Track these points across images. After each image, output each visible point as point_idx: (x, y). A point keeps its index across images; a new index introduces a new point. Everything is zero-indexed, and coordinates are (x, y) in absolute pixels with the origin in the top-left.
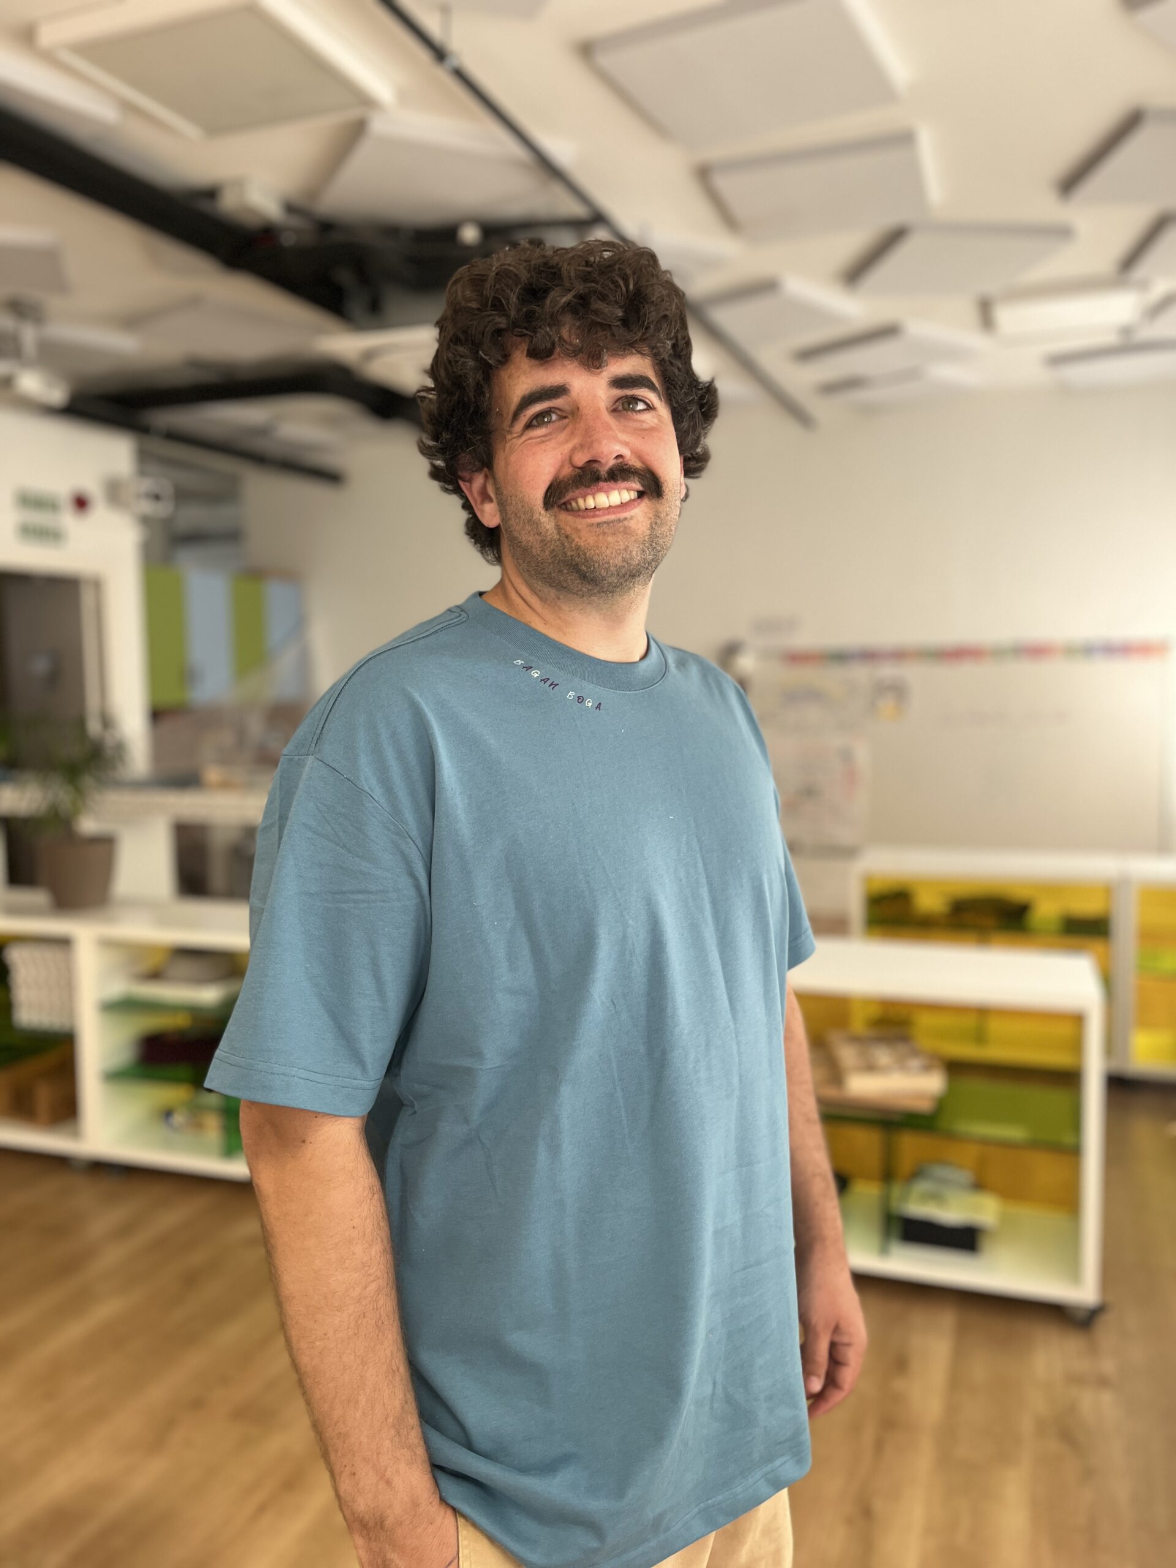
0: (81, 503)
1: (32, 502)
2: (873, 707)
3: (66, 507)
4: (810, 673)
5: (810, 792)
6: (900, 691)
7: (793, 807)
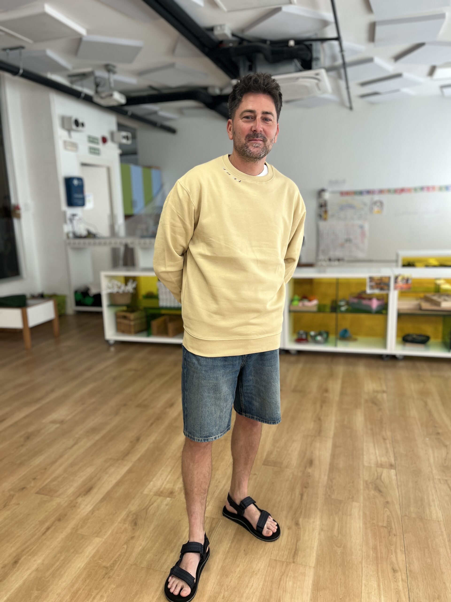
0: (104, 140)
1: (92, 140)
2: (371, 210)
3: (100, 141)
4: (349, 199)
5: (348, 240)
6: (381, 203)
7: (342, 246)
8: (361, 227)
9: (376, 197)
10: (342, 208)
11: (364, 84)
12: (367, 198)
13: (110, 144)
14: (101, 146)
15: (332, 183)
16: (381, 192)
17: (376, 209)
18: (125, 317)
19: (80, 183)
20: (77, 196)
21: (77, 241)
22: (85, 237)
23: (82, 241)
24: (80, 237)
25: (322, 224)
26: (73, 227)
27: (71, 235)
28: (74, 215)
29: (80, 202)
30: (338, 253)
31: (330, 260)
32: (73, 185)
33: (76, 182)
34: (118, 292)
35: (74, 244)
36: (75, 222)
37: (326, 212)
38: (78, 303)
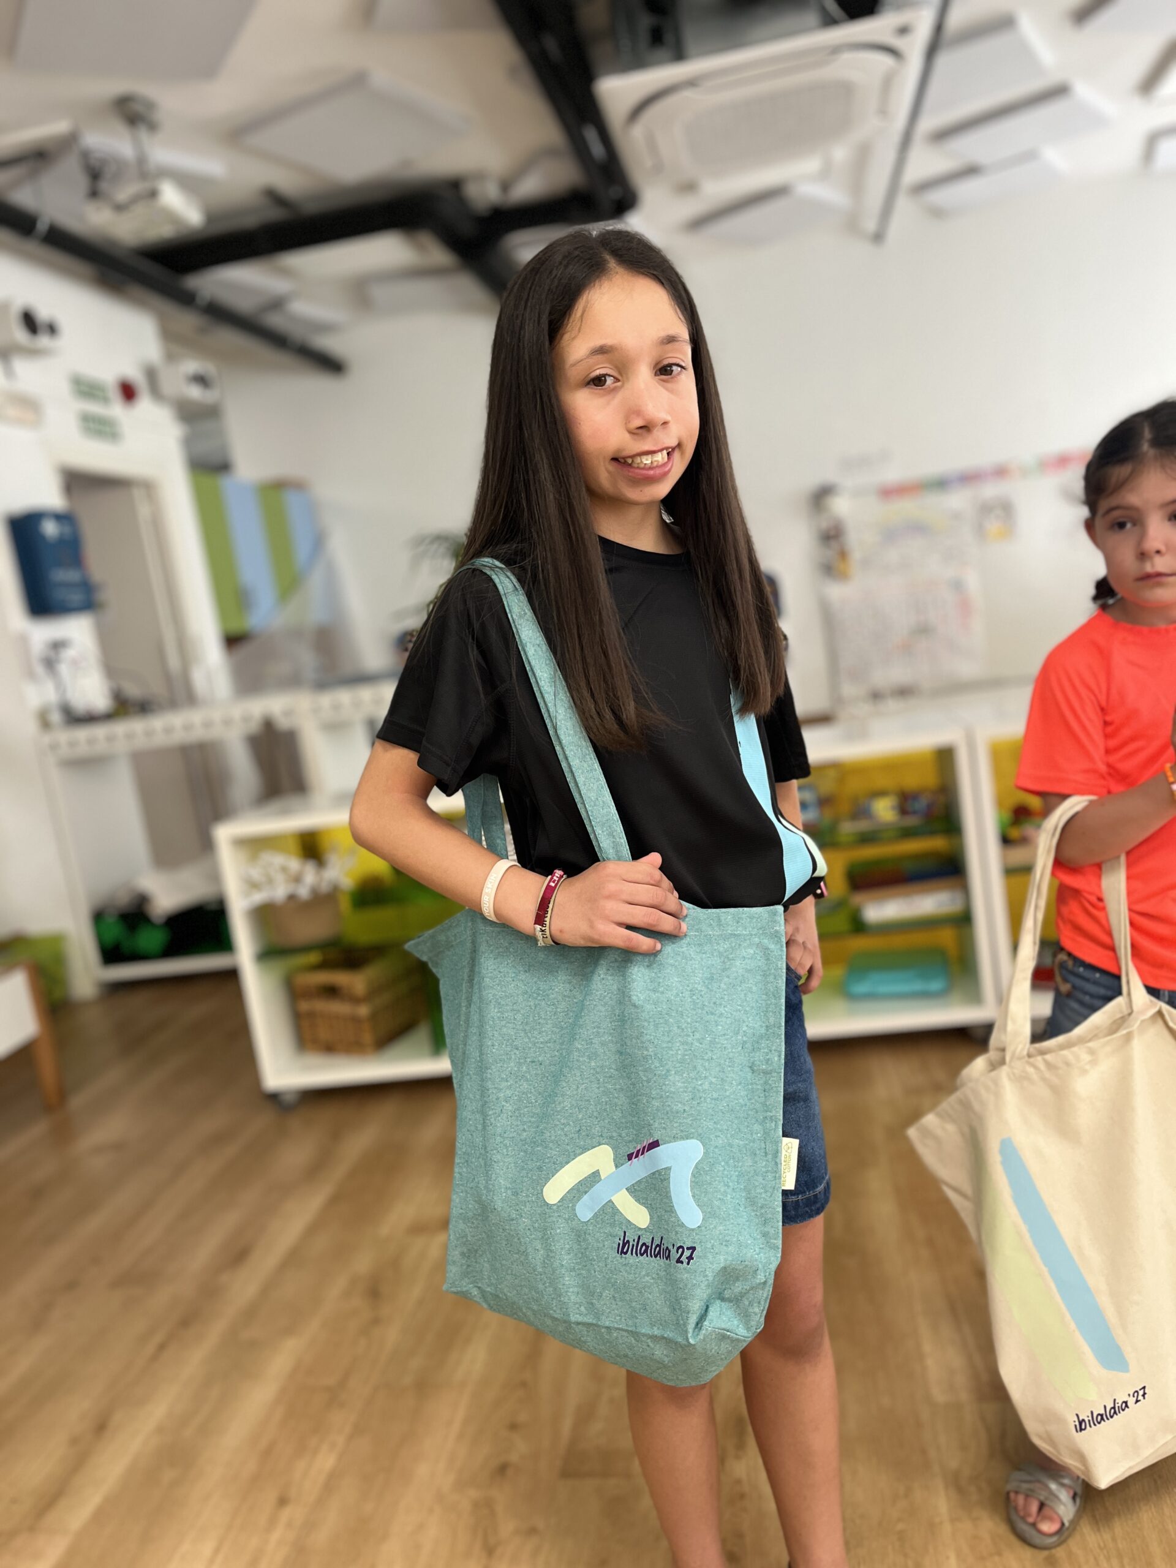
0: (128, 392)
1: (86, 389)
2: (980, 530)
3: (115, 395)
4: (907, 508)
5: (923, 630)
6: (1005, 510)
7: (907, 650)
8: (958, 586)
9: (990, 491)
10: (891, 535)
11: (942, 135)
12: (960, 499)
13: (145, 405)
14: (117, 409)
15: (852, 463)
16: (1000, 472)
17: (993, 526)
18: (331, 992)
19: (67, 530)
20: (62, 575)
21: (82, 734)
22: (108, 717)
23: (100, 731)
24: (89, 719)
25: (836, 592)
26: (59, 686)
27: (56, 717)
28: (58, 646)
29: (76, 597)
30: (897, 673)
31: (876, 696)
32: (42, 537)
33: (50, 529)
34: (292, 898)
35: (72, 744)
36: (64, 669)
37: (843, 555)
38: (111, 955)
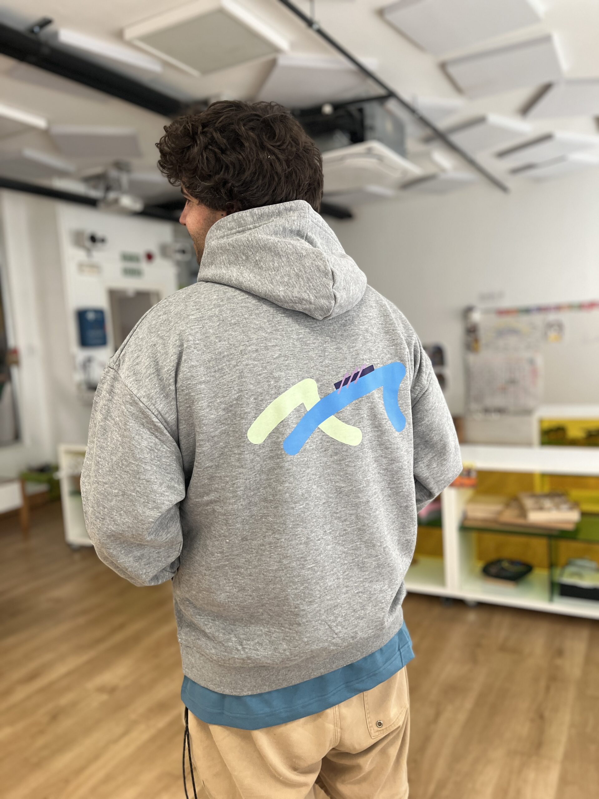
0: (150, 257)
1: (129, 258)
2: (545, 336)
3: (143, 259)
4: (510, 320)
5: (512, 382)
6: (559, 327)
7: (504, 390)
8: (532, 362)
9: (552, 317)
10: (500, 333)
11: (502, 154)
12: (538, 319)
13: (159, 261)
14: (144, 265)
15: (485, 297)
16: (558, 308)
17: (552, 334)
19: (99, 316)
25: (472, 358)
26: (87, 374)
27: (83, 386)
28: (89, 359)
29: (98, 341)
30: (498, 401)
31: (487, 411)
32: (88, 319)
33: (91, 316)
36: (91, 368)
37: (476, 340)
